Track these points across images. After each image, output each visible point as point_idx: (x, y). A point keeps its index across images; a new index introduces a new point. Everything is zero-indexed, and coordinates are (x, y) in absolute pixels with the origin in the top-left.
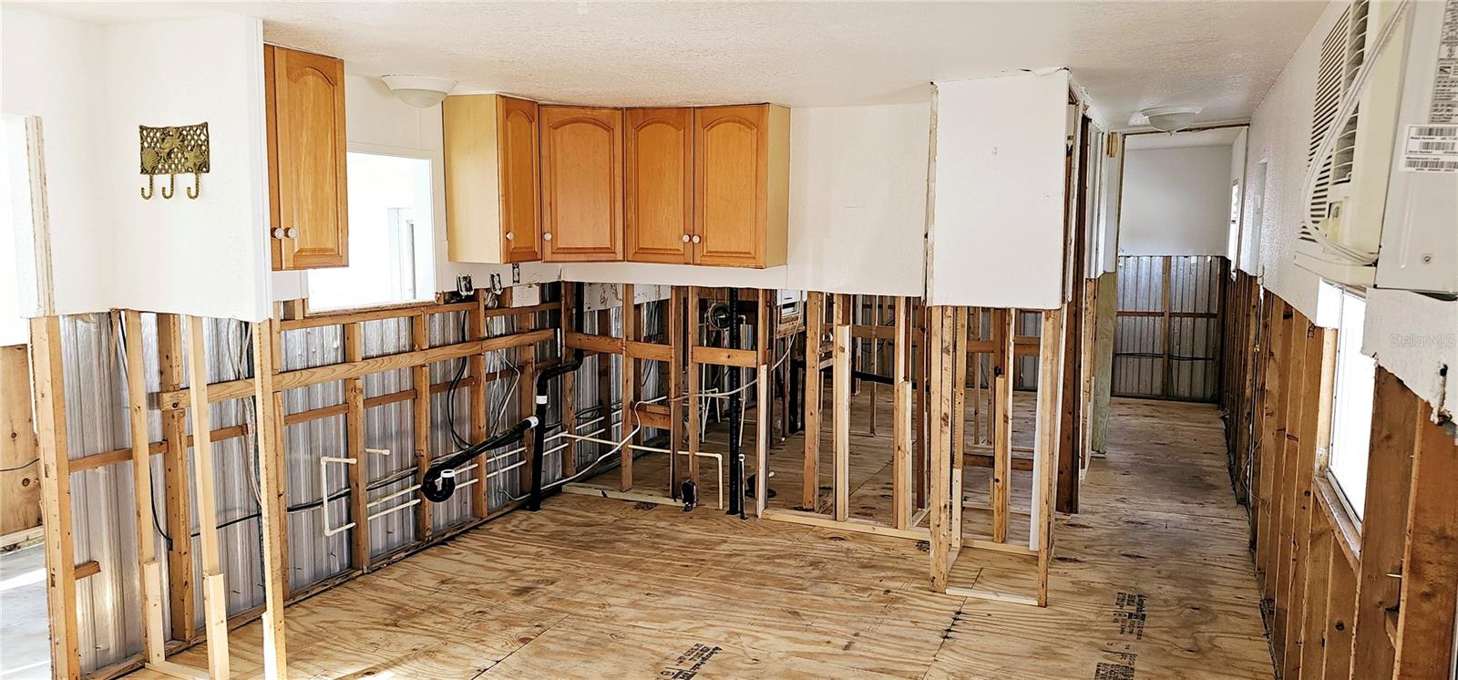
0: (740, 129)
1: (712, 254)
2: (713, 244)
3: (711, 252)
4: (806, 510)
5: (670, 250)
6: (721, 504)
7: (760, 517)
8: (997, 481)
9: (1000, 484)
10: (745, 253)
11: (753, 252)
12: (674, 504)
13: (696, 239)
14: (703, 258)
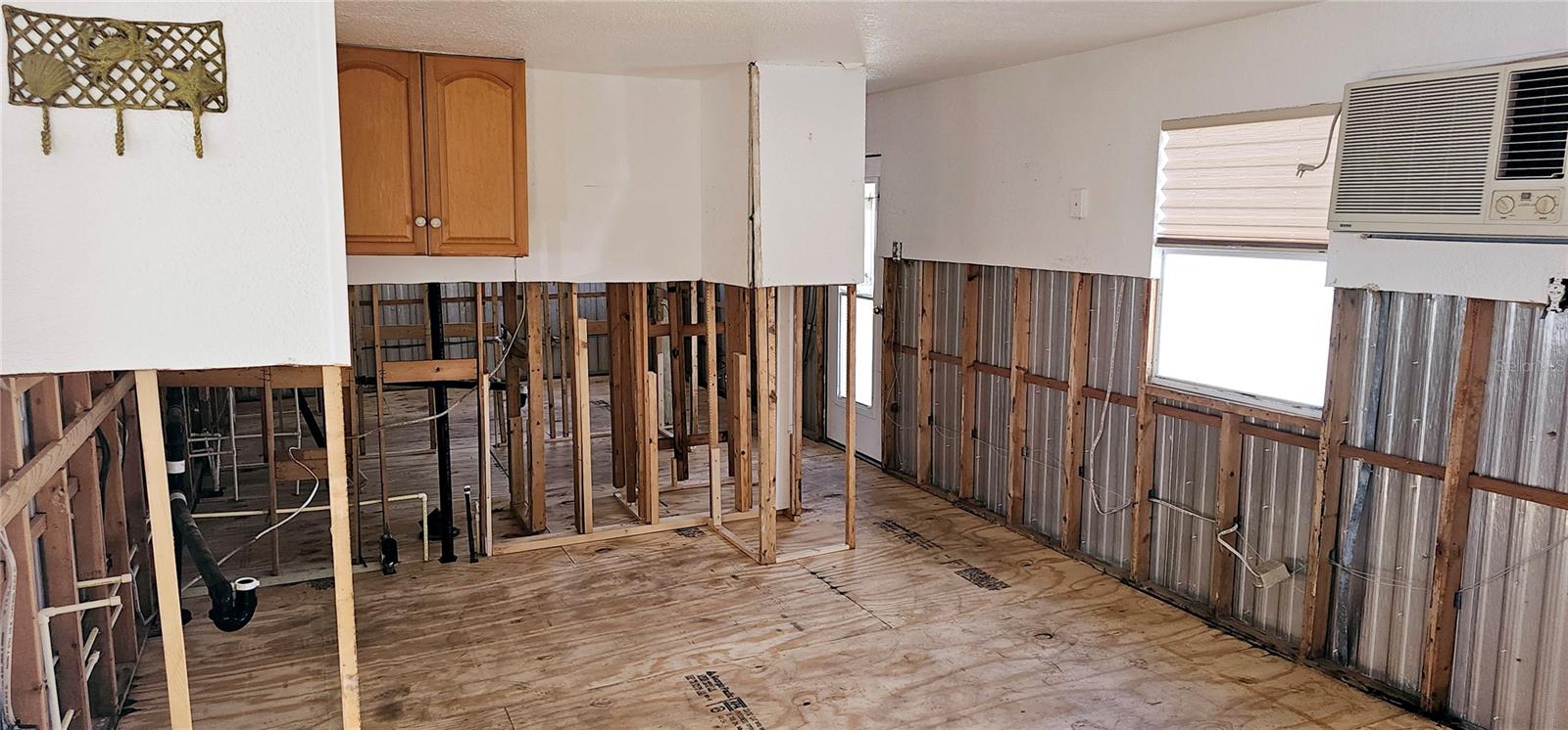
0: (490, 87)
1: (454, 241)
2: (457, 230)
3: (454, 239)
4: (537, 533)
5: (393, 237)
6: (426, 555)
7: (489, 554)
8: (743, 453)
9: (745, 456)
10: (502, 239)
11: (512, 239)
12: (365, 570)
13: (435, 223)
14: (443, 247)
